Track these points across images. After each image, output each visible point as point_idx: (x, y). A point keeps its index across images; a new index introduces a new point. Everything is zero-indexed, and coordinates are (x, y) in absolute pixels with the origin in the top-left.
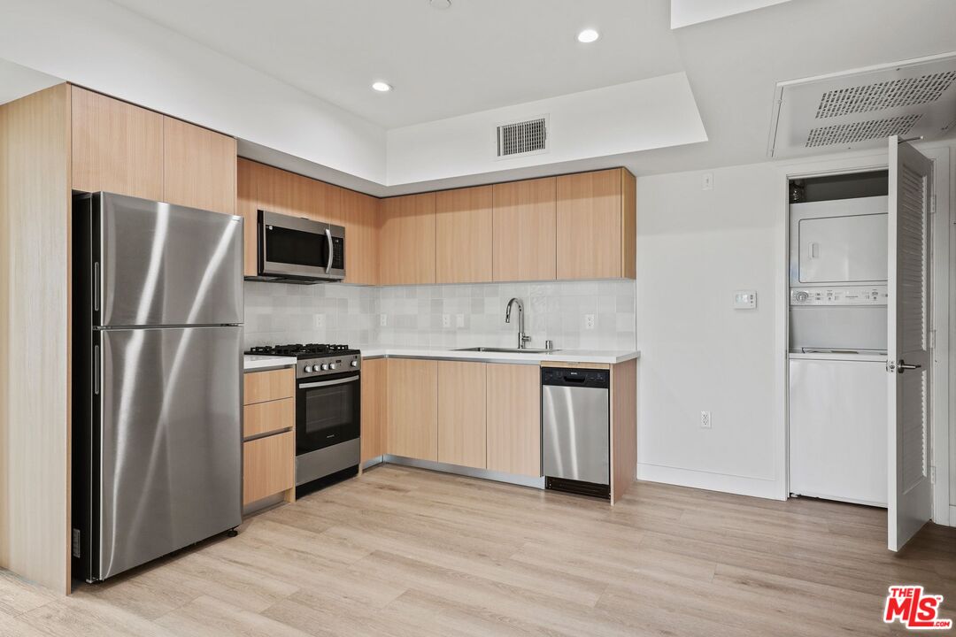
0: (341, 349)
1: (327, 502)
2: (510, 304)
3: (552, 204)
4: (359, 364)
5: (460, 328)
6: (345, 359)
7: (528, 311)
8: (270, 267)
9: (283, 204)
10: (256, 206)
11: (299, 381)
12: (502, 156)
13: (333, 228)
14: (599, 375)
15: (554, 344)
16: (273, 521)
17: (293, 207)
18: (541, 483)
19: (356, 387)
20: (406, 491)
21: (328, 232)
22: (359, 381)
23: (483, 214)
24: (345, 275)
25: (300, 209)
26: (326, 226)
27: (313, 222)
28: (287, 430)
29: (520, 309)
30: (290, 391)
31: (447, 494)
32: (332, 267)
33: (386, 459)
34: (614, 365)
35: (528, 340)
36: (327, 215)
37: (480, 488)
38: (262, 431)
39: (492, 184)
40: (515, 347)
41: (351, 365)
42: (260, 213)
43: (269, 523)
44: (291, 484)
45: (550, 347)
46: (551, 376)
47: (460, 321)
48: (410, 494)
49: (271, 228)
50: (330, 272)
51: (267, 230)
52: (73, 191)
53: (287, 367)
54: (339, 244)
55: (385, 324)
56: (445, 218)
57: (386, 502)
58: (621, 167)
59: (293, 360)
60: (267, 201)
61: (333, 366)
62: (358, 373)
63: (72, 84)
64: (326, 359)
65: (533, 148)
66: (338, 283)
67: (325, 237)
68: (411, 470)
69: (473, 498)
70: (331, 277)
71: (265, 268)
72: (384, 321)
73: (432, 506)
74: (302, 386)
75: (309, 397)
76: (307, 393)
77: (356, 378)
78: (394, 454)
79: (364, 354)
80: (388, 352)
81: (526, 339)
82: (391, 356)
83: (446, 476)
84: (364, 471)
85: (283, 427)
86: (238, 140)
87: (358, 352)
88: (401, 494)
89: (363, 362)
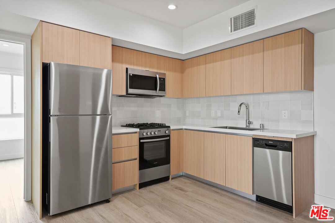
0: (161, 126)
1: (151, 192)
2: (240, 105)
3: (261, 54)
4: (170, 132)
5: (219, 117)
6: (163, 130)
7: (251, 109)
8: (131, 91)
9: (137, 65)
10: (125, 66)
11: (140, 139)
12: (233, 32)
13: (159, 74)
14: (285, 144)
15: (265, 126)
16: (126, 198)
17: (142, 66)
18: (254, 198)
19: (168, 142)
20: (186, 191)
21: (158, 76)
22: (169, 140)
23: (227, 62)
24: (165, 93)
25: (146, 67)
26: (157, 73)
27: (151, 72)
28: (136, 159)
29: (247, 108)
30: (136, 143)
31: (204, 196)
32: (159, 90)
33: (183, 174)
34: (295, 139)
35: (251, 124)
36: (158, 68)
37: (222, 195)
38: (123, 159)
39: (231, 48)
40: (244, 126)
41: (166, 133)
42: (127, 69)
43: (124, 199)
44: (137, 182)
45: (262, 128)
46: (258, 143)
47: (219, 114)
48: (187, 193)
49: (131, 75)
50: (158, 92)
51: (130, 76)
52: (42, 62)
53: (136, 133)
54: (163, 81)
55: (188, 115)
56: (210, 66)
57: (175, 196)
58: (302, 28)
59: (137, 130)
60: (131, 64)
61: (156, 133)
62: (169, 136)
63: (42, 21)
64: (154, 130)
65: (249, 25)
66: (163, 97)
67: (156, 78)
68: (193, 181)
69: (216, 200)
70: (159, 95)
71: (129, 91)
72: (187, 114)
73: (194, 201)
74: (141, 141)
75: (145, 146)
76: (145, 144)
77: (168, 138)
78: (186, 172)
79: (172, 128)
80: (184, 127)
81: (250, 123)
82: (186, 129)
83: (208, 186)
84: (172, 179)
85: (133, 158)
86: (112, 38)
87: (169, 127)
88: (183, 193)
89: (172, 132)
